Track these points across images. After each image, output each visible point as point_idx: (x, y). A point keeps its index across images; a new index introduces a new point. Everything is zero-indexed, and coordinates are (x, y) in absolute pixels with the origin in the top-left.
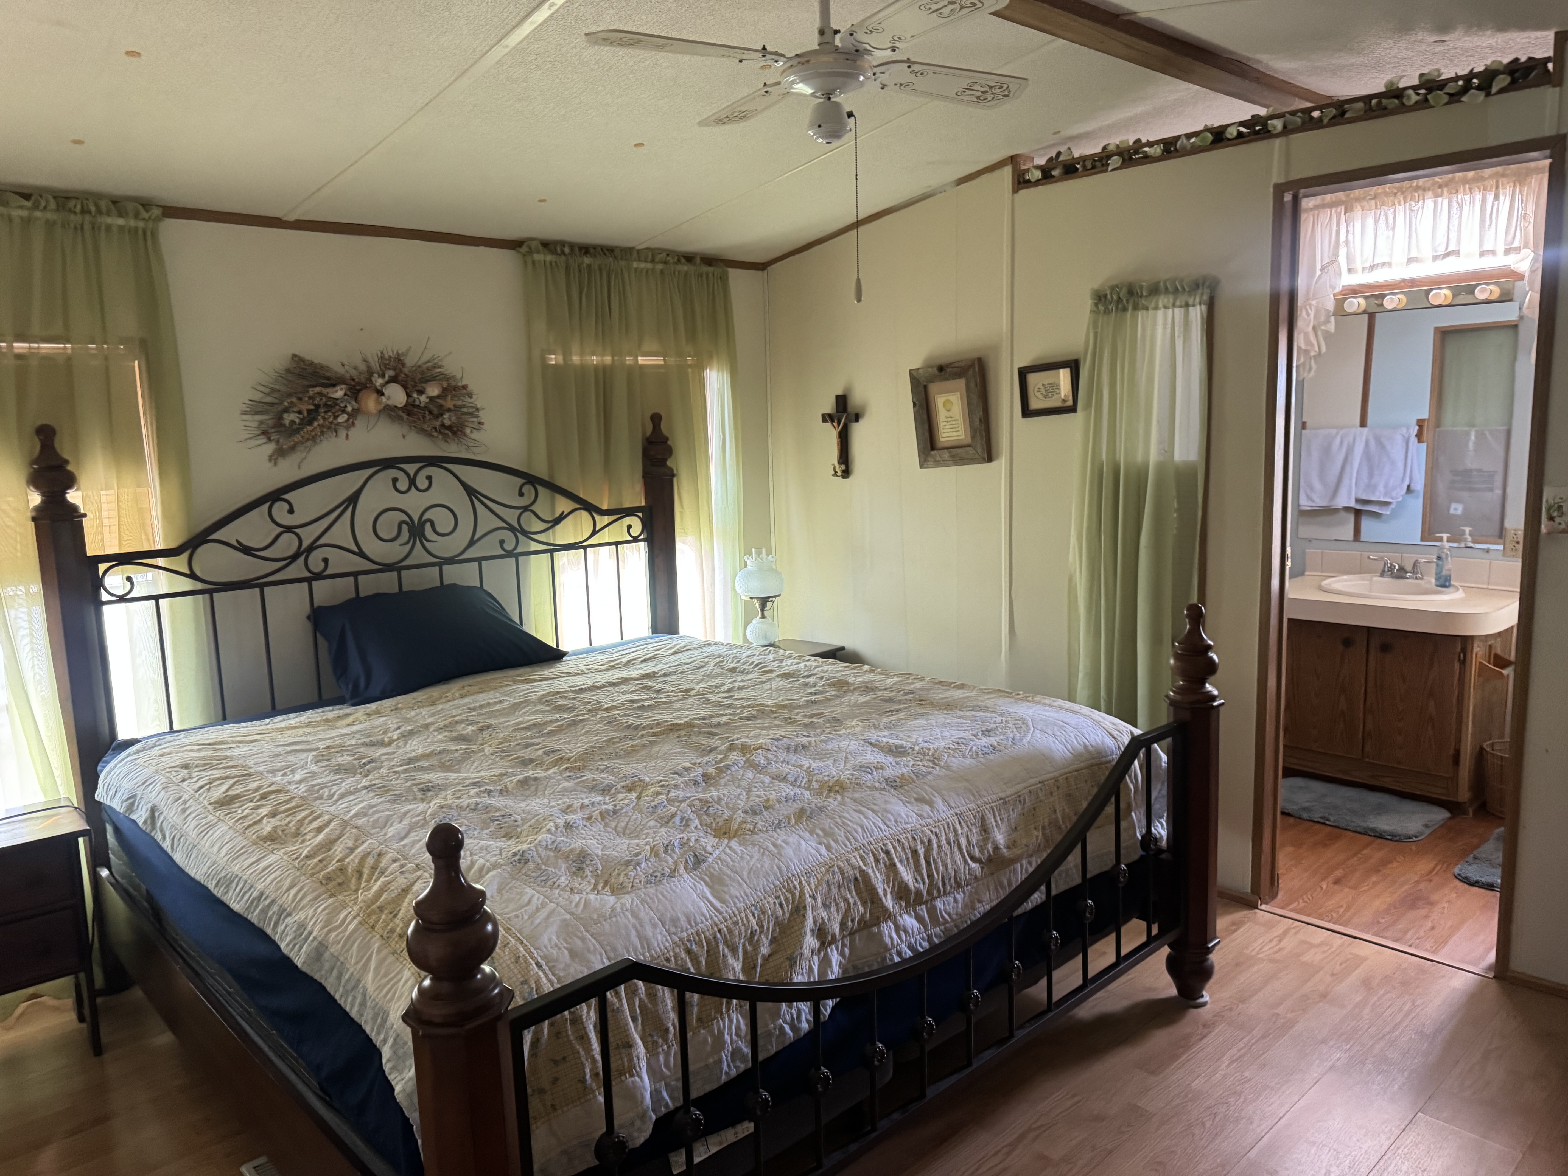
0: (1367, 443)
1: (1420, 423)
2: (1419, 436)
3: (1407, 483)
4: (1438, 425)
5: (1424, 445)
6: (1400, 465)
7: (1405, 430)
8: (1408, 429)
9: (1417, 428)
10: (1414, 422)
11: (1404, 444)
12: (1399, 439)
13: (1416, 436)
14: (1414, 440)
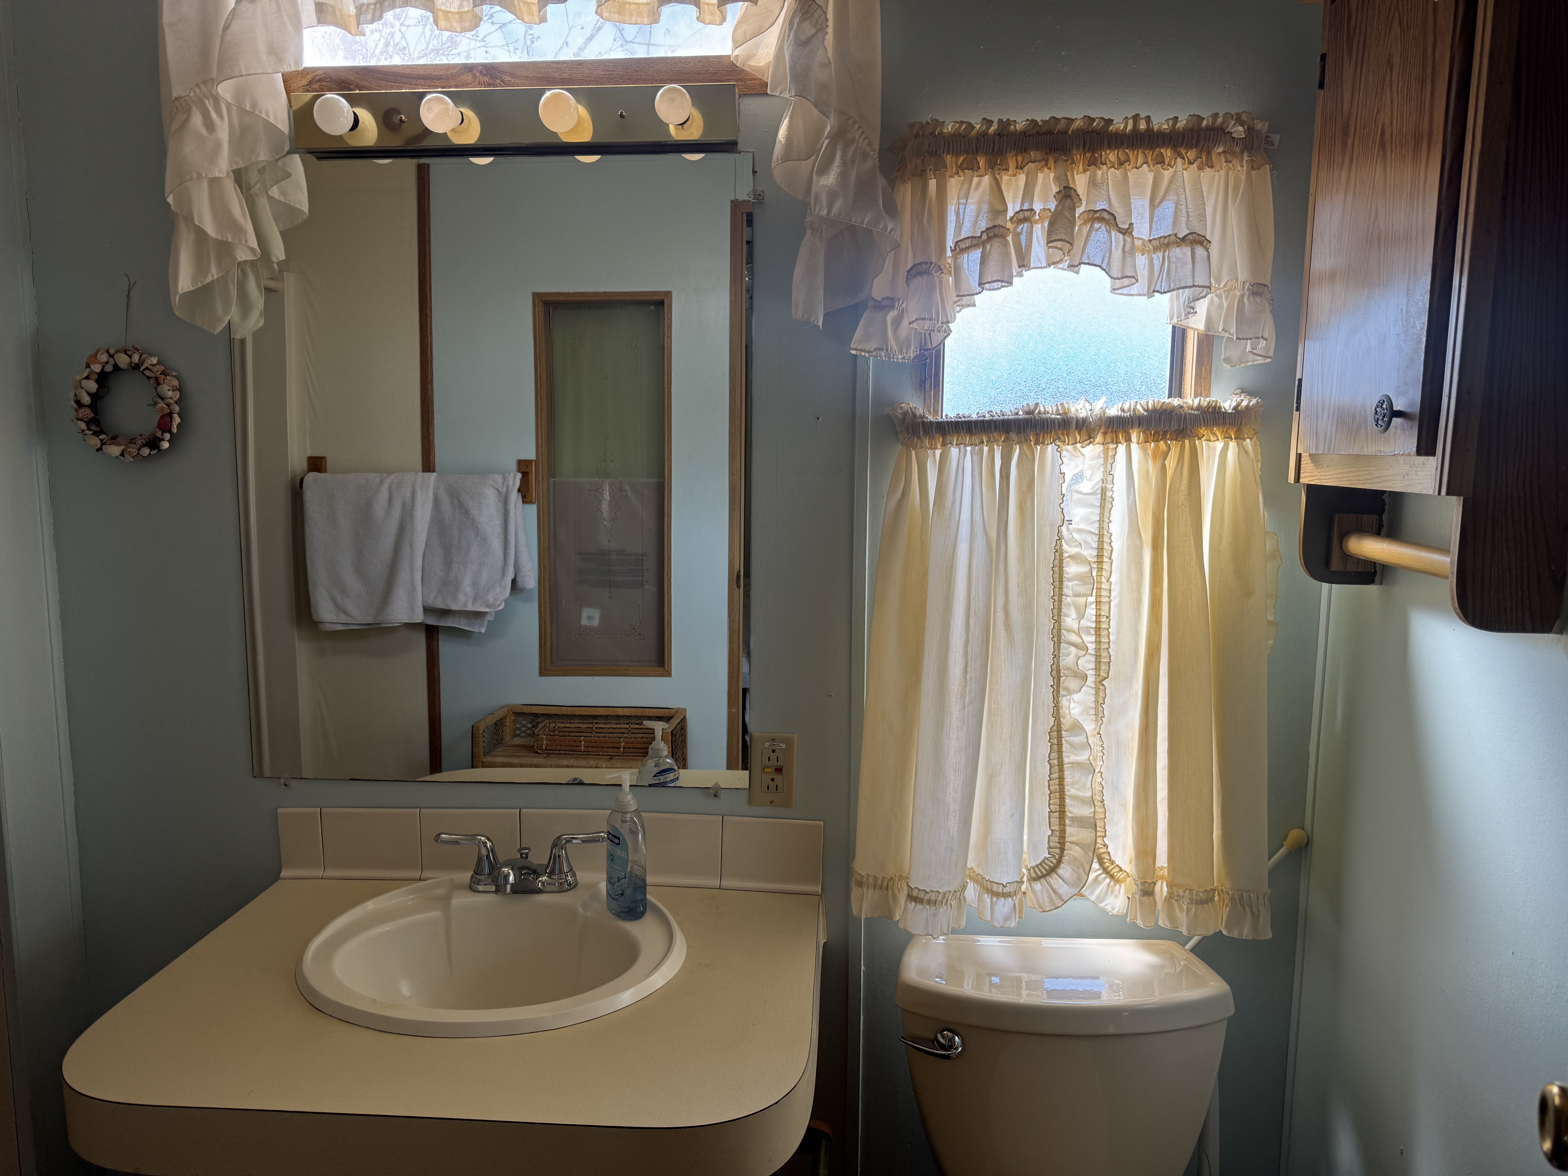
0: (437, 502)
1: (524, 466)
2: (525, 492)
3: (510, 576)
4: (552, 472)
5: (533, 508)
6: (496, 544)
7: (500, 480)
8: (505, 479)
9: (519, 476)
10: (514, 466)
11: (500, 505)
12: (490, 497)
13: (519, 490)
14: (515, 497)
